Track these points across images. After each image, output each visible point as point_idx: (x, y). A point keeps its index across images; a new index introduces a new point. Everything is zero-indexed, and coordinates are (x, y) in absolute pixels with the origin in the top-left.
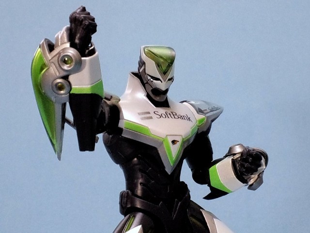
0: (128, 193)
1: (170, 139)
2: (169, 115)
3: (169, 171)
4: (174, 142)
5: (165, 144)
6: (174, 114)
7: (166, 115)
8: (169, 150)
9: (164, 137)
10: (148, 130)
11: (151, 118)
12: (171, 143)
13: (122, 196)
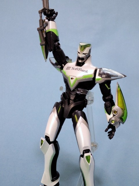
4: (72, 78)
6: (80, 69)
7: (76, 69)
9: (69, 76)
10: (66, 73)
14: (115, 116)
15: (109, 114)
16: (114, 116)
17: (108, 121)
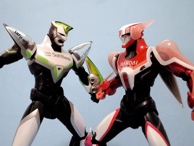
0: (35, 90)
1: (57, 67)
2: (60, 56)
3: (55, 81)
4: (59, 69)
5: (55, 69)
6: (63, 56)
7: (58, 56)
8: (56, 72)
9: (55, 66)
10: (47, 61)
11: (50, 56)
12: (57, 69)
13: (32, 91)
14: (94, 84)
15: (88, 85)
16: (92, 84)
17: (89, 92)
